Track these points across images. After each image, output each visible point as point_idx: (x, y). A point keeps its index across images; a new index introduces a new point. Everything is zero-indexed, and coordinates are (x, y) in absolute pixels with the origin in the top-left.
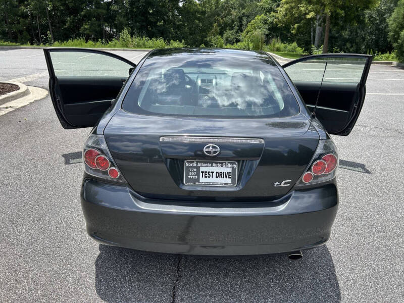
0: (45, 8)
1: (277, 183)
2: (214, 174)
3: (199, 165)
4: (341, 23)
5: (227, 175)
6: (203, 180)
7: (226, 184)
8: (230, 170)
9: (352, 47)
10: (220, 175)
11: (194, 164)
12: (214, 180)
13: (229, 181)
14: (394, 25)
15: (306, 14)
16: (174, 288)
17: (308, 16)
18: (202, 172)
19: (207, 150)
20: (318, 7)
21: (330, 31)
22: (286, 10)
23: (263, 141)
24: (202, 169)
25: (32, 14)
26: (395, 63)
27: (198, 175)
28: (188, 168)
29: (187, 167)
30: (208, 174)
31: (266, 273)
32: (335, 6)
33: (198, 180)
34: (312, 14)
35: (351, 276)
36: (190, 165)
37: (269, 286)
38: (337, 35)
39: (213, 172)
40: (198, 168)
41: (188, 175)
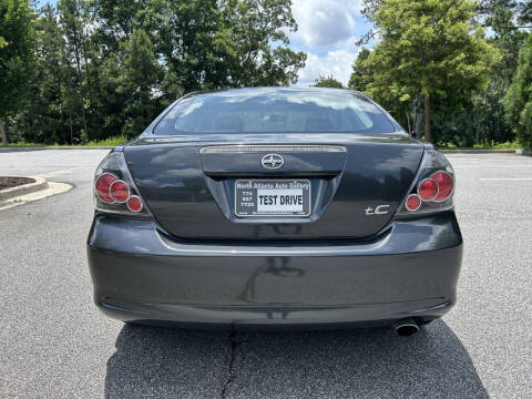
0: (81, 106)
1: (369, 209)
2: (278, 200)
3: (255, 187)
4: (443, 108)
5: (296, 200)
6: (261, 208)
7: (295, 213)
8: (300, 192)
9: (461, 140)
10: (286, 200)
11: (249, 186)
12: (277, 207)
13: (299, 208)
14: (512, 105)
15: (399, 97)
16: (224, 391)
17: (402, 99)
18: (261, 197)
19: (266, 161)
20: (413, 88)
21: (431, 123)
22: (374, 93)
23: (344, 149)
24: (260, 193)
25: (64, 114)
26: (519, 151)
27: (255, 201)
28: (240, 191)
29: (238, 190)
30: (269, 200)
31: (365, 371)
32: (433, 86)
33: (255, 208)
34: (406, 97)
35: (498, 373)
36: (243, 187)
37: (370, 388)
38: (440, 127)
39: (275, 197)
40: (255, 191)
41: (240, 200)
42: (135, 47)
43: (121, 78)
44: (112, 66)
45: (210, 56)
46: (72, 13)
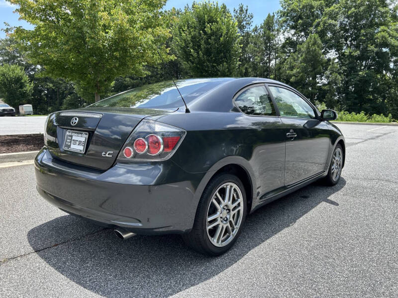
1: (104, 153)
2: (78, 142)
5: (82, 143)
6: (72, 146)
8: (84, 140)
13: (82, 148)
18: (73, 140)
19: (73, 121)
23: (101, 116)
27: (71, 142)
30: (75, 142)
36: (69, 134)
40: (72, 136)
41: (66, 141)
42: (308, 48)
43: (295, 71)
44: (291, 63)
45: (372, 47)
46: (270, 30)
